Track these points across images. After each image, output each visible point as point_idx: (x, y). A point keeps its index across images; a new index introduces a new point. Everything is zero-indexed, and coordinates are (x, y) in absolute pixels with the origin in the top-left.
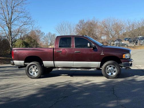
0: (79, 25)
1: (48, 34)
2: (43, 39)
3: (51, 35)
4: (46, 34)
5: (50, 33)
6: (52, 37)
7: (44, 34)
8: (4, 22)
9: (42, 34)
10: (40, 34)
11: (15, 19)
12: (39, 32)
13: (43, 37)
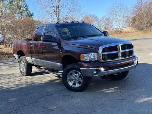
0: (137, 5)
1: (102, 18)
2: (97, 23)
3: (105, 19)
4: (99, 18)
5: (104, 17)
6: (107, 21)
7: (98, 18)
8: (52, 9)
9: (96, 18)
10: (94, 18)
11: (63, 6)
12: (93, 16)
13: (97, 22)
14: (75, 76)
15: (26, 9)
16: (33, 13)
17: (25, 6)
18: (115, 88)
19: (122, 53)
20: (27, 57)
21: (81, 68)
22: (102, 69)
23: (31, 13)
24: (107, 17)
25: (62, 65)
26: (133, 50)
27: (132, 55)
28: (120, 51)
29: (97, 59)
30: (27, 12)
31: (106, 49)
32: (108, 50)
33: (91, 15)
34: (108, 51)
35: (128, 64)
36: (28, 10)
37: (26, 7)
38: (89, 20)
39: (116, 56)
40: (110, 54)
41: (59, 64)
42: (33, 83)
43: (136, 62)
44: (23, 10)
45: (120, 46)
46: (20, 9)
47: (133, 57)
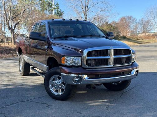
1: (140, 20)
2: (134, 26)
4: (138, 20)
5: (142, 20)
6: (146, 23)
7: (136, 20)
9: (133, 20)
10: (131, 20)
11: (92, 6)
12: (131, 18)
13: (134, 24)
14: (57, 82)
15: (57, 7)
16: (63, 12)
17: (56, 4)
18: (105, 100)
19: (115, 59)
20: (24, 56)
21: (61, 74)
22: (85, 77)
23: (62, 12)
24: (146, 19)
25: (48, 67)
26: (131, 57)
27: (130, 63)
28: (112, 57)
29: (80, 64)
30: (58, 11)
31: (93, 53)
32: (96, 54)
33: (128, 17)
34: (96, 56)
35: (123, 73)
36: (58, 8)
37: (57, 6)
38: (126, 22)
39: (106, 62)
40: (98, 59)
41: (45, 66)
42: (23, 85)
43: (134, 72)
44: (54, 8)
45: (112, 50)
46: (51, 7)
47: (131, 65)
